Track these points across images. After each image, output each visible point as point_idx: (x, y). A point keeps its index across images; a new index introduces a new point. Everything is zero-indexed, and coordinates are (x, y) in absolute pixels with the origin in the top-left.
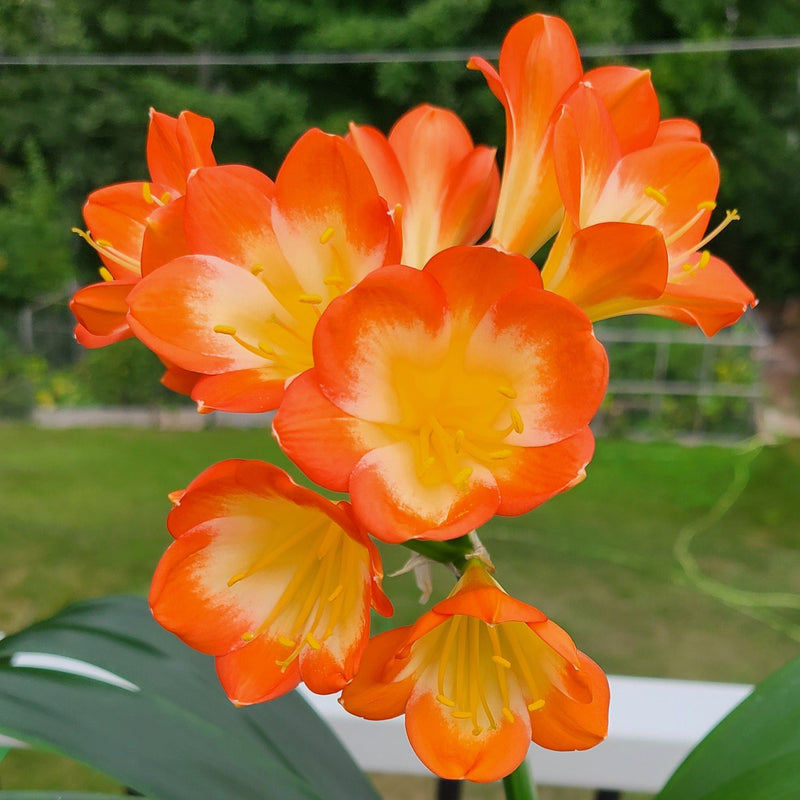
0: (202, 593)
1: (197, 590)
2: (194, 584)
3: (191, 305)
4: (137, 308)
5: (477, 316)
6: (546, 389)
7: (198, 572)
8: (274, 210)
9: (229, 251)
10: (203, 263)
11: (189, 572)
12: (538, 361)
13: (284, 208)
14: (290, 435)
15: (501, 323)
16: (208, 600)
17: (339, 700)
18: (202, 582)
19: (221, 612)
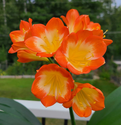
0: (39, 88)
1: (38, 88)
2: (37, 87)
3: (34, 43)
4: (26, 43)
5: (82, 41)
6: (94, 51)
7: (38, 85)
8: (46, 30)
9: (39, 36)
10: (35, 38)
11: (36, 85)
12: (93, 47)
13: (47, 30)
14: (58, 59)
15: (86, 42)
16: (39, 89)
17: (62, 105)
18: (39, 86)
19: (42, 91)
